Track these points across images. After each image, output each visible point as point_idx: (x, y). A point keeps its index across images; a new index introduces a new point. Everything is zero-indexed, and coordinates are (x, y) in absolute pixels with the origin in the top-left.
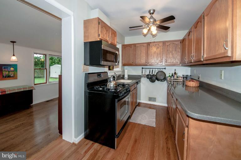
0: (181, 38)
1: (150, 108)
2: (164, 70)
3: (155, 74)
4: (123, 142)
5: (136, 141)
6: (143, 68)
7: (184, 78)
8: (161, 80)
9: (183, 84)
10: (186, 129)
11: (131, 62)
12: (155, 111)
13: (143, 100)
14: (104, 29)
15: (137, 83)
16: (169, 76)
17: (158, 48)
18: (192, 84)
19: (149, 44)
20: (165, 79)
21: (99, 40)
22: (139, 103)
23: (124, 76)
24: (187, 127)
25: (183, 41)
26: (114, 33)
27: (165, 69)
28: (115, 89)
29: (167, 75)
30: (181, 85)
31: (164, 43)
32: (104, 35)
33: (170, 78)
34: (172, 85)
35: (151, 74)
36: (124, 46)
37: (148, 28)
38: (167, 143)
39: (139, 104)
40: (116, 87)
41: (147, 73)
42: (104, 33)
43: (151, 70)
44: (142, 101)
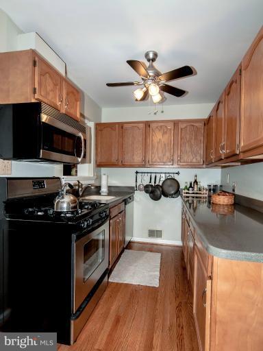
0: (206, 116)
1: (151, 251)
2: (176, 177)
3: (161, 184)
4: (91, 327)
5: (117, 321)
6: (137, 173)
7: (210, 190)
8: (172, 196)
9: (209, 202)
10: (209, 282)
11: (114, 159)
12: (159, 255)
13: (138, 235)
14: (49, 81)
15: (126, 202)
16: (186, 188)
17: (164, 133)
18: (223, 200)
19: (148, 124)
20: (178, 192)
21: (33, 101)
22: (130, 242)
23: (99, 188)
24: (211, 278)
25: (207, 122)
26: (73, 93)
27: (178, 173)
28: (72, 213)
29: (182, 186)
30: (206, 205)
31: (176, 123)
32: (47, 94)
33: (186, 191)
34: (190, 204)
35: (153, 183)
36: (100, 127)
37: (145, 89)
38: (178, 317)
39: (129, 246)
40: (75, 207)
41: (146, 182)
42: (49, 88)
43: (153, 176)
44: (136, 239)
